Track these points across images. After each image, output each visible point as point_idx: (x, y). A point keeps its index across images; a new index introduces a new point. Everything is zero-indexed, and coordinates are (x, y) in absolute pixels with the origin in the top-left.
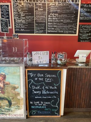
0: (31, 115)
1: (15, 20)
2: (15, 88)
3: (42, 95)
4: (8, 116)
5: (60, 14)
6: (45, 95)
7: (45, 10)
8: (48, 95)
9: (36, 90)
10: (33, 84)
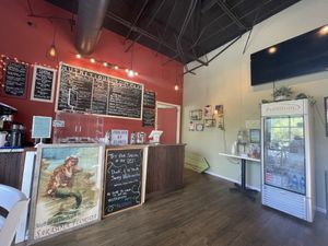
0: (106, 213)
1: (60, 92)
2: (89, 176)
3: (123, 180)
4: (71, 226)
5: (124, 96)
6: (125, 180)
7: (106, 89)
8: (129, 179)
9: (115, 175)
10: (113, 168)
